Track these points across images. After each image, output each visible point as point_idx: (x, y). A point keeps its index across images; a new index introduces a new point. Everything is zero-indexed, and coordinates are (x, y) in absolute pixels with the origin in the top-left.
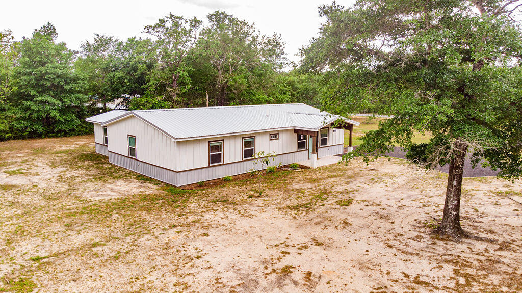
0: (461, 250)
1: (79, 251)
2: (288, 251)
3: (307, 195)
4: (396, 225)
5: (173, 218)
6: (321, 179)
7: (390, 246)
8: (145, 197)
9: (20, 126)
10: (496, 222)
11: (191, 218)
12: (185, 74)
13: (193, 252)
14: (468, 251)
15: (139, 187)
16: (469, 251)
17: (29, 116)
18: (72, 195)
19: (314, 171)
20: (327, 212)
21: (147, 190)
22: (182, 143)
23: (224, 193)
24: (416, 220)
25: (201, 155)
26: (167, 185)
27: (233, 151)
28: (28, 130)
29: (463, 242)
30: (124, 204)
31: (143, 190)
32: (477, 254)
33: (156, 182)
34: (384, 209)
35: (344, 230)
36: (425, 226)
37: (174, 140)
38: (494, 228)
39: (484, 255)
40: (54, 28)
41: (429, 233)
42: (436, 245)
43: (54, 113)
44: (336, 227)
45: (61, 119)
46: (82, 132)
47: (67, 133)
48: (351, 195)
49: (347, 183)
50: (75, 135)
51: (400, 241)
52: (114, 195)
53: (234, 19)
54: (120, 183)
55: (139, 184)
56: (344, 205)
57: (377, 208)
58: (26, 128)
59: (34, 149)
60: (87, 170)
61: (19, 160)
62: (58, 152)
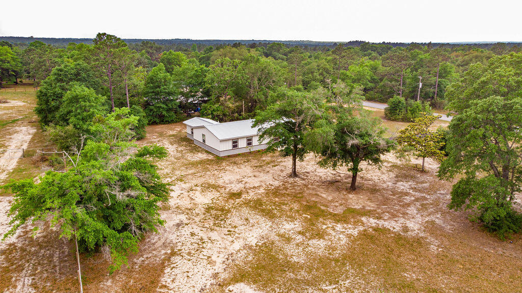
1: (192, 174)
2: (245, 178)
5: (217, 168)
7: (273, 178)
8: (208, 160)
11: (222, 168)
13: (220, 176)
18: (184, 158)
22: (222, 141)
23: (235, 160)
25: (229, 145)
26: (217, 156)
27: (242, 144)
30: (202, 162)
31: (208, 157)
33: (213, 154)
37: (219, 140)
43: (164, 113)
45: (167, 115)
46: (176, 121)
47: (169, 122)
48: (281, 163)
50: (173, 123)
52: (198, 159)
54: (200, 154)
55: (206, 155)
56: (274, 166)
58: (151, 120)
59: (159, 133)
60: (186, 147)
61: (156, 140)
62: (170, 136)
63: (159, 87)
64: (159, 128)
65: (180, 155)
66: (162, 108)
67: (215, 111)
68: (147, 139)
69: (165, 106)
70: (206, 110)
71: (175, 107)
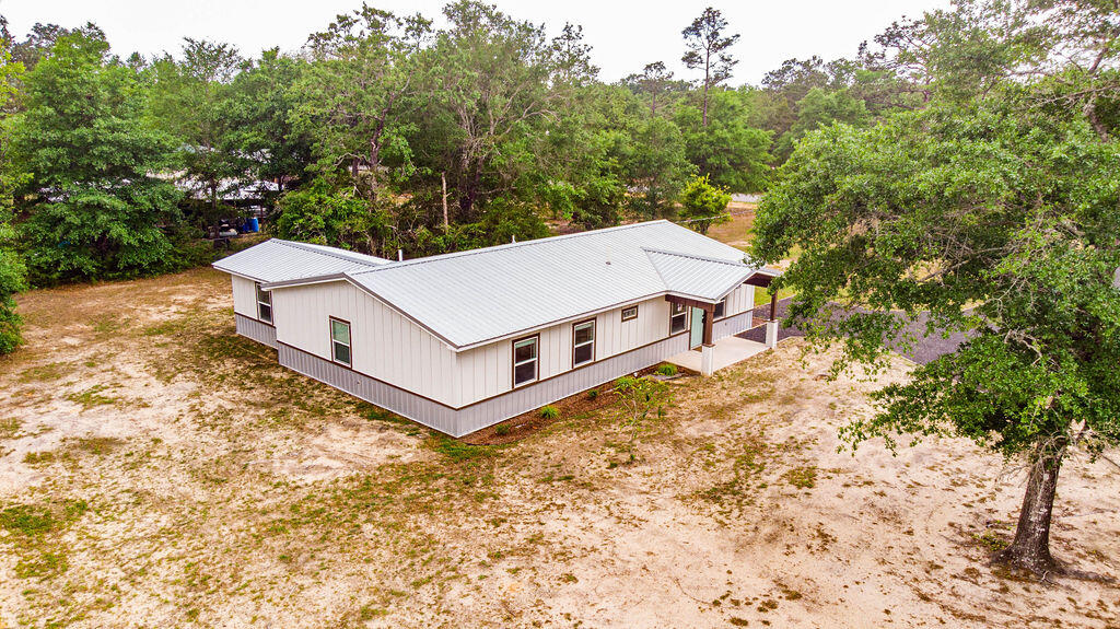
0: (1058, 607)
2: (743, 618)
3: (723, 458)
4: (919, 538)
5: (486, 532)
6: (731, 408)
7: (925, 598)
8: (405, 473)
9: (43, 259)
10: (1099, 526)
11: (521, 531)
12: (403, 142)
14: (1069, 607)
15: (382, 443)
16: (1072, 609)
17: (61, 238)
18: (250, 468)
19: (709, 383)
20: (778, 506)
21: (401, 452)
22: (466, 353)
23: (556, 455)
24: (951, 525)
26: (435, 433)
27: (555, 356)
28: (62, 267)
29: (1056, 586)
30: (370, 495)
31: (392, 451)
32: (1088, 615)
33: (414, 428)
34: (882, 494)
35: (827, 557)
36: (973, 543)
37: (455, 350)
38: (1101, 545)
39: (1099, 617)
40: (101, 34)
41: (988, 560)
42: (1009, 595)
43: (118, 231)
44: (809, 547)
45: (132, 241)
46: (175, 265)
48: (806, 454)
49: (788, 419)
51: (940, 584)
52: (340, 469)
53: (499, 15)
54: (334, 431)
55: (376, 436)
56: (803, 485)
57: (866, 491)
58: (57, 263)
59: (91, 321)
60: (242, 386)
61: (77, 357)
62: (152, 331)
63: (88, 121)
64: (97, 298)
65: (223, 448)
66: (107, 211)
67: (340, 219)
68: (30, 355)
69: (120, 204)
70: (302, 215)
71: (165, 207)
